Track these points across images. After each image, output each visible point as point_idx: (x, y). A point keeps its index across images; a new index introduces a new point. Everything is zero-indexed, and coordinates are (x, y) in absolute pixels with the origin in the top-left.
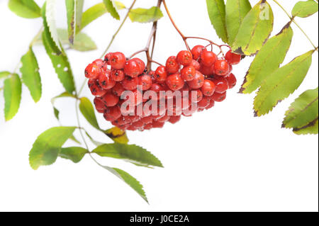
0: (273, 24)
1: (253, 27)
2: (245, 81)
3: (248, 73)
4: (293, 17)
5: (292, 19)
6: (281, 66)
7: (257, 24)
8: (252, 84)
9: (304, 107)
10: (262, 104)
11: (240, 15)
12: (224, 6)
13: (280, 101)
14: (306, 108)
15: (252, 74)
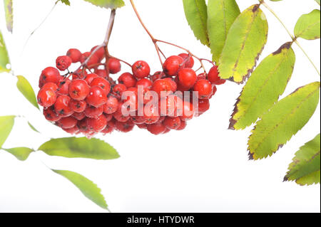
0: (267, 35)
1: (243, 38)
2: (236, 110)
3: (238, 100)
4: (296, 38)
5: (294, 39)
6: (281, 98)
7: (247, 35)
8: (245, 115)
9: (311, 157)
10: (259, 145)
11: (225, 17)
12: (205, 7)
13: (282, 146)
14: (313, 158)
15: (245, 103)
